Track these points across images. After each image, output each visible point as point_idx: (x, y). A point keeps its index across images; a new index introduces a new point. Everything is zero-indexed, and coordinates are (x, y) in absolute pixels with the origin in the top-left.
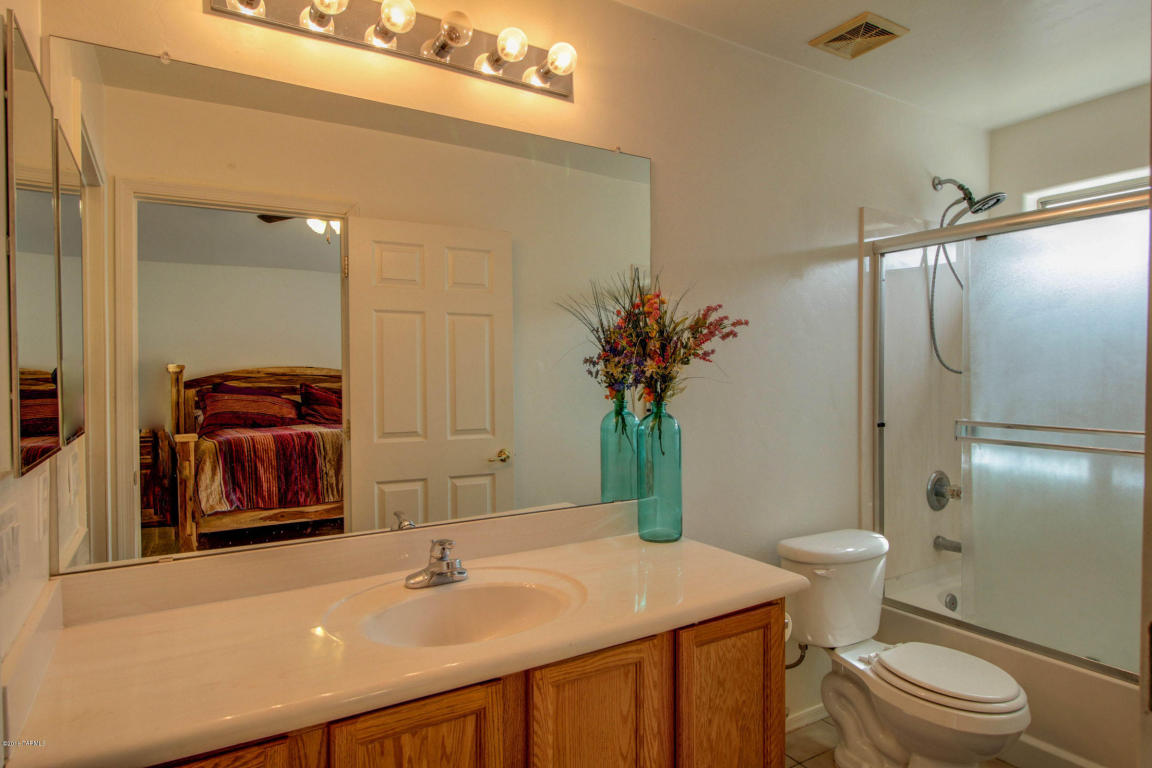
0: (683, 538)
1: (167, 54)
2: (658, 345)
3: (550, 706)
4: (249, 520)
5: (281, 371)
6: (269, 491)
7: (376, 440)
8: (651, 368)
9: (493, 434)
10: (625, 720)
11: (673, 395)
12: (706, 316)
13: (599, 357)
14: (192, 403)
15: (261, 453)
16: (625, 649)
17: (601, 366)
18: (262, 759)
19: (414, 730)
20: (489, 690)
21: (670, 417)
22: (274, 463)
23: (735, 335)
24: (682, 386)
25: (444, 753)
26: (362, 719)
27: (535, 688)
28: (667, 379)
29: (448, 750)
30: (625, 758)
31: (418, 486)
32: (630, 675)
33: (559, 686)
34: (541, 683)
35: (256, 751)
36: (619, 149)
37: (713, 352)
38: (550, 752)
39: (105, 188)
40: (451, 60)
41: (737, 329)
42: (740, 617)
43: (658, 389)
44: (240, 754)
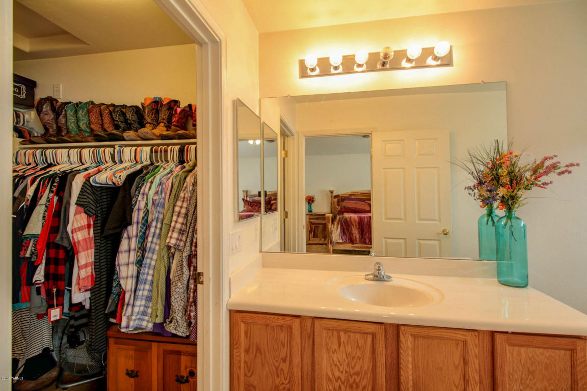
0: (528, 286)
1: (289, 95)
2: (508, 179)
3: (409, 344)
4: (349, 247)
5: (365, 192)
6: (356, 237)
7: (384, 220)
8: (502, 191)
9: (440, 222)
10: (456, 367)
11: (519, 206)
12: (543, 163)
13: (474, 186)
14: (336, 203)
15: (353, 222)
16: (454, 332)
17: (476, 191)
18: (291, 321)
19: (346, 331)
20: (377, 326)
21: (517, 218)
22: (358, 227)
23: (570, 172)
24: (524, 202)
25: (358, 346)
26: (324, 320)
27: (401, 333)
28: (513, 198)
29: (360, 345)
30: (457, 387)
31: (402, 241)
32: (459, 347)
33: (414, 336)
34: (404, 332)
35: (290, 318)
36: (483, 81)
37: (551, 182)
38: (410, 366)
39: (296, 136)
40: (390, 66)
41: (570, 169)
42: (546, 338)
43: (509, 203)
44: (285, 317)
